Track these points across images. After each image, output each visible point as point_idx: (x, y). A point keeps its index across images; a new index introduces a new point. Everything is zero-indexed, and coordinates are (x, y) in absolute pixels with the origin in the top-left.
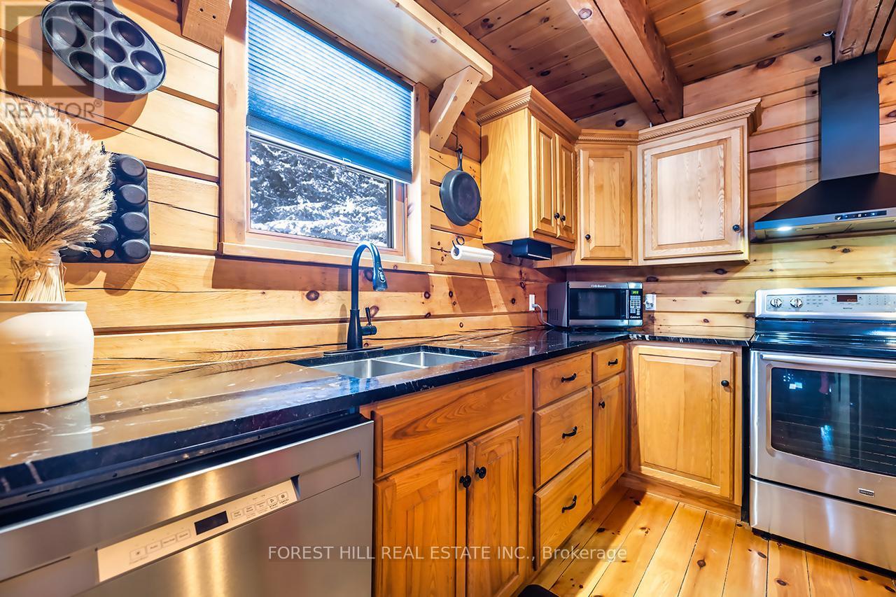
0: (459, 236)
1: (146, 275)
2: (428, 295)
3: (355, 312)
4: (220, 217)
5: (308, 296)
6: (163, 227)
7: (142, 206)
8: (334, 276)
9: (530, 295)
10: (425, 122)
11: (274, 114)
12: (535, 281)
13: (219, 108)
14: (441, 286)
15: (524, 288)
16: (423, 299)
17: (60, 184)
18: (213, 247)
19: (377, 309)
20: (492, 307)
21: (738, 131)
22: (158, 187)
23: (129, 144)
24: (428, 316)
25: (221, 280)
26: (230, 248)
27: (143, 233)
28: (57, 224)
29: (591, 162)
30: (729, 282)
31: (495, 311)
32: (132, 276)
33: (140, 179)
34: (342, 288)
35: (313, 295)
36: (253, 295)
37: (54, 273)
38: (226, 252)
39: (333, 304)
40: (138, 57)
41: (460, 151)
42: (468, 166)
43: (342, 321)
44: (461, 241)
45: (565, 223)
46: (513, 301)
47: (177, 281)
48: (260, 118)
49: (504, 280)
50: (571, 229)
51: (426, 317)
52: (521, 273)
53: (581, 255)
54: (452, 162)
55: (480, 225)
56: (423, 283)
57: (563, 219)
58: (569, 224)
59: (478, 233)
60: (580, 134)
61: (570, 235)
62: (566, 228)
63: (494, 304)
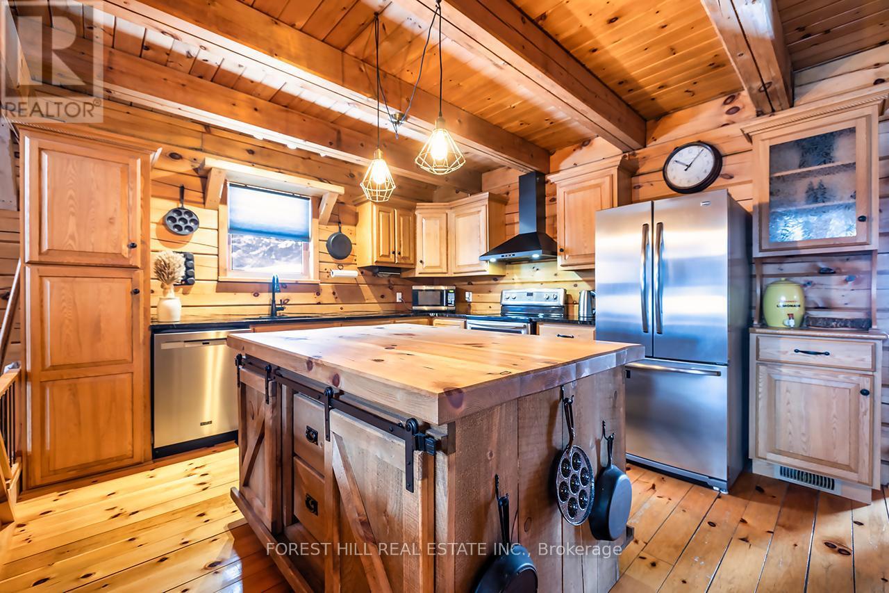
0: (339, 265)
1: (194, 288)
2: (318, 294)
3: (274, 301)
4: (218, 268)
5: (254, 295)
6: (198, 273)
7: (193, 268)
8: (267, 287)
9: (397, 294)
10: (316, 214)
11: (239, 227)
12: (403, 285)
13: (218, 230)
14: (327, 290)
15: (392, 289)
16: (316, 296)
17: (174, 269)
18: (216, 279)
19: (288, 300)
20: (365, 300)
21: (484, 207)
22: (197, 260)
23: (188, 248)
24: (319, 303)
25: (219, 290)
26: (222, 278)
27: (193, 276)
28: (173, 279)
29: (424, 220)
30: (498, 286)
31: (367, 302)
32: (190, 289)
33: (192, 259)
34: (269, 292)
35: (256, 295)
36: (231, 295)
37: (172, 290)
38: (220, 280)
39: (265, 298)
40: (192, 221)
41: (340, 223)
42: (345, 230)
43: (270, 305)
44: (341, 267)
45: (402, 255)
46: (382, 297)
47: (204, 290)
48: (233, 229)
49: (374, 285)
50: (409, 258)
51: (317, 304)
52: (389, 281)
53: (419, 271)
54: (334, 229)
55: (355, 258)
56: (315, 288)
57: (399, 254)
58: (407, 255)
59: (354, 262)
60: (416, 205)
61: (408, 261)
62: (404, 258)
63: (366, 298)
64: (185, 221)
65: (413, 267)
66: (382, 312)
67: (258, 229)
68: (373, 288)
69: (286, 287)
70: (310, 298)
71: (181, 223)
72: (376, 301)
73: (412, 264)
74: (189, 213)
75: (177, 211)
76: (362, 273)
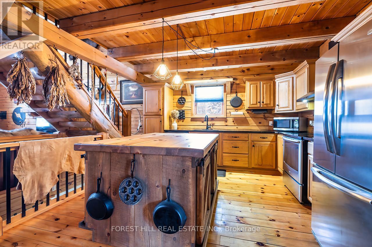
1: (185, 120)
2: (226, 122)
3: (207, 124)
4: (191, 114)
7: (184, 114)
9: (270, 121)
10: (225, 91)
13: (191, 102)
14: (230, 121)
15: (266, 119)
19: (214, 124)
20: (249, 124)
25: (191, 120)
27: (185, 117)
29: (279, 84)
31: (250, 125)
33: (184, 112)
34: (206, 121)
35: (203, 122)
36: (195, 122)
38: (192, 118)
39: (205, 123)
40: (184, 100)
42: (239, 95)
43: (206, 126)
44: (237, 111)
45: (265, 103)
46: (260, 123)
47: (187, 121)
48: (197, 101)
49: (255, 118)
50: (270, 104)
51: (226, 126)
52: (264, 115)
53: (277, 110)
54: (234, 95)
55: (244, 106)
56: (225, 120)
57: (263, 102)
58: (269, 103)
59: (244, 108)
60: (275, 77)
61: (269, 106)
62: (266, 104)
63: (250, 124)
64: (182, 100)
65: (273, 108)
66: (260, 130)
67: (204, 100)
68: (254, 119)
69: (213, 119)
70: (223, 123)
71: (181, 102)
72: (256, 125)
73: (272, 107)
74: (184, 98)
75: (180, 98)
76: (248, 112)
